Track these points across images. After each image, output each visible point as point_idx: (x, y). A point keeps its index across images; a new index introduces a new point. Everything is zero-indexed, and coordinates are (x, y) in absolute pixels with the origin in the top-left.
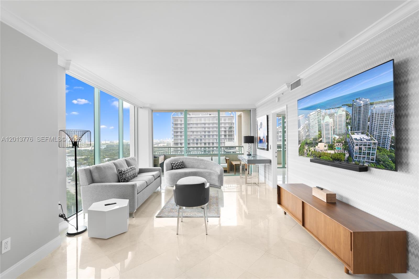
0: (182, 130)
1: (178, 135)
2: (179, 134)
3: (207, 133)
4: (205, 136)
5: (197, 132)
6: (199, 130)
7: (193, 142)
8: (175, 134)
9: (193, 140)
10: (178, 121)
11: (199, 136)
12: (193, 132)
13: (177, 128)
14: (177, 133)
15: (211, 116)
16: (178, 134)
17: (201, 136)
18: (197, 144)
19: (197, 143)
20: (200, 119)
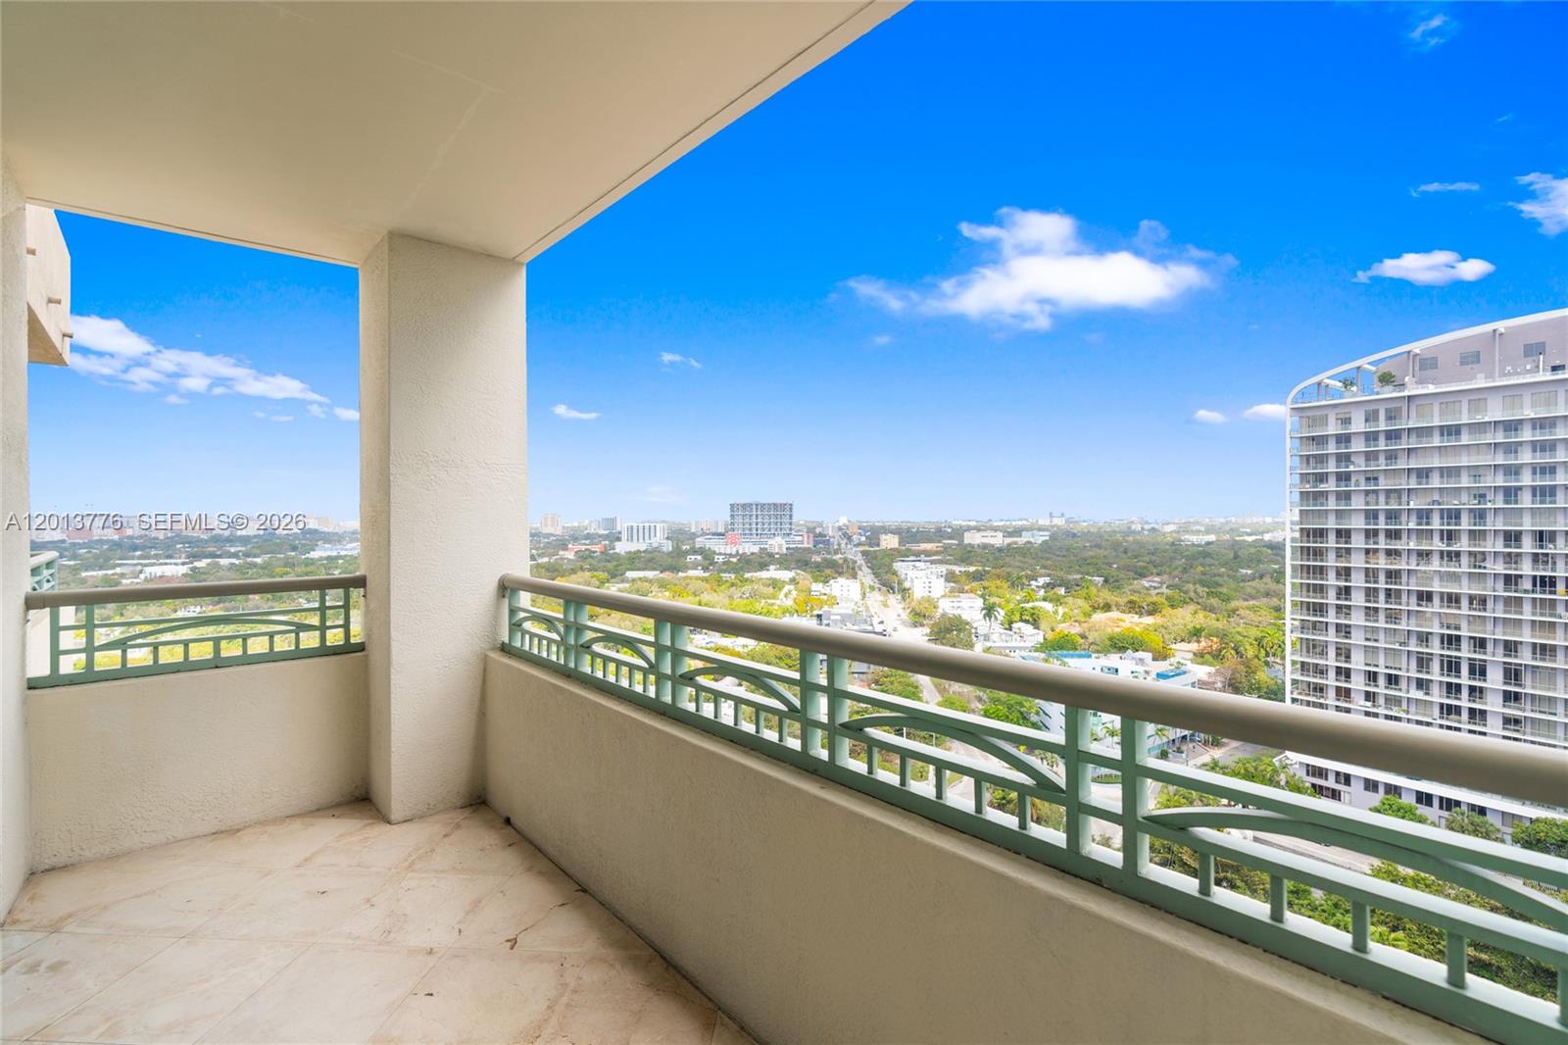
0: (1352, 468)
1: (1324, 494)
2: (1331, 486)
3: (1526, 479)
4: (1511, 494)
5: (1455, 472)
6: (1464, 461)
7: (1419, 524)
8: (1308, 488)
9: (1424, 515)
10: (1327, 425)
11: (1464, 498)
12: (1423, 474)
13: (1321, 459)
14: (1321, 481)
15: (1560, 376)
16: (1323, 487)
17: (1483, 496)
18: (1450, 536)
19: (1450, 532)
20: (1469, 401)
